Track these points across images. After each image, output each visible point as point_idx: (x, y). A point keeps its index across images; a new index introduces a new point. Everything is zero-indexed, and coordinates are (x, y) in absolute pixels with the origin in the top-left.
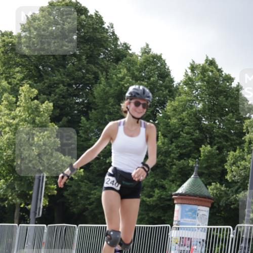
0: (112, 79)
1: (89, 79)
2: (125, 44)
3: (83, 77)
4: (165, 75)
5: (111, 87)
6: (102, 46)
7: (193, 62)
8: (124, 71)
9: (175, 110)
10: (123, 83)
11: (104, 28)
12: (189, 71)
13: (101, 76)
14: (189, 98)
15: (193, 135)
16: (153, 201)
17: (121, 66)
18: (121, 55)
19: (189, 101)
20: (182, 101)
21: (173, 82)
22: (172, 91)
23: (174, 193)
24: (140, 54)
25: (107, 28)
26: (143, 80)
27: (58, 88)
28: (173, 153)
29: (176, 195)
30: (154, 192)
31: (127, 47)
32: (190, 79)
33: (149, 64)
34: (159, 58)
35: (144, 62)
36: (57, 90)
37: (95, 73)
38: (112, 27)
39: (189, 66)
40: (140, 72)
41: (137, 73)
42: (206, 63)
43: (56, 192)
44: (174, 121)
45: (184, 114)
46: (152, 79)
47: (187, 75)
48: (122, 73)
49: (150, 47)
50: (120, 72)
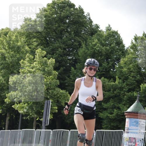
0: (89, 45)
1: (76, 46)
2: (96, 25)
3: (72, 44)
4: (119, 43)
5: (88, 50)
6: (83, 26)
7: (136, 35)
8: (96, 41)
9: (125, 63)
10: (95, 47)
11: (84, 16)
12: (134, 40)
13: (82, 43)
14: (134, 56)
15: (136, 78)
16: (113, 116)
17: (94, 38)
18: (94, 31)
19: (134, 58)
20: (129, 58)
21: (124, 47)
22: (124, 52)
23: (125, 112)
24: (105, 31)
25: (86, 15)
26: (107, 46)
27: (58, 50)
28: (125, 88)
29: (127, 113)
30: (114, 111)
31: (98, 27)
32: (134, 45)
33: (110, 37)
34: (116, 33)
35: (108, 35)
36: (57, 52)
37: (79, 42)
38: (89, 15)
39: (134, 37)
40: (105, 41)
41: (103, 42)
42: (143, 36)
43: (57, 111)
44: (125, 69)
45: (131, 66)
46: (112, 45)
47: (132, 43)
48: (95, 42)
49: (111, 27)
50: (94, 41)
